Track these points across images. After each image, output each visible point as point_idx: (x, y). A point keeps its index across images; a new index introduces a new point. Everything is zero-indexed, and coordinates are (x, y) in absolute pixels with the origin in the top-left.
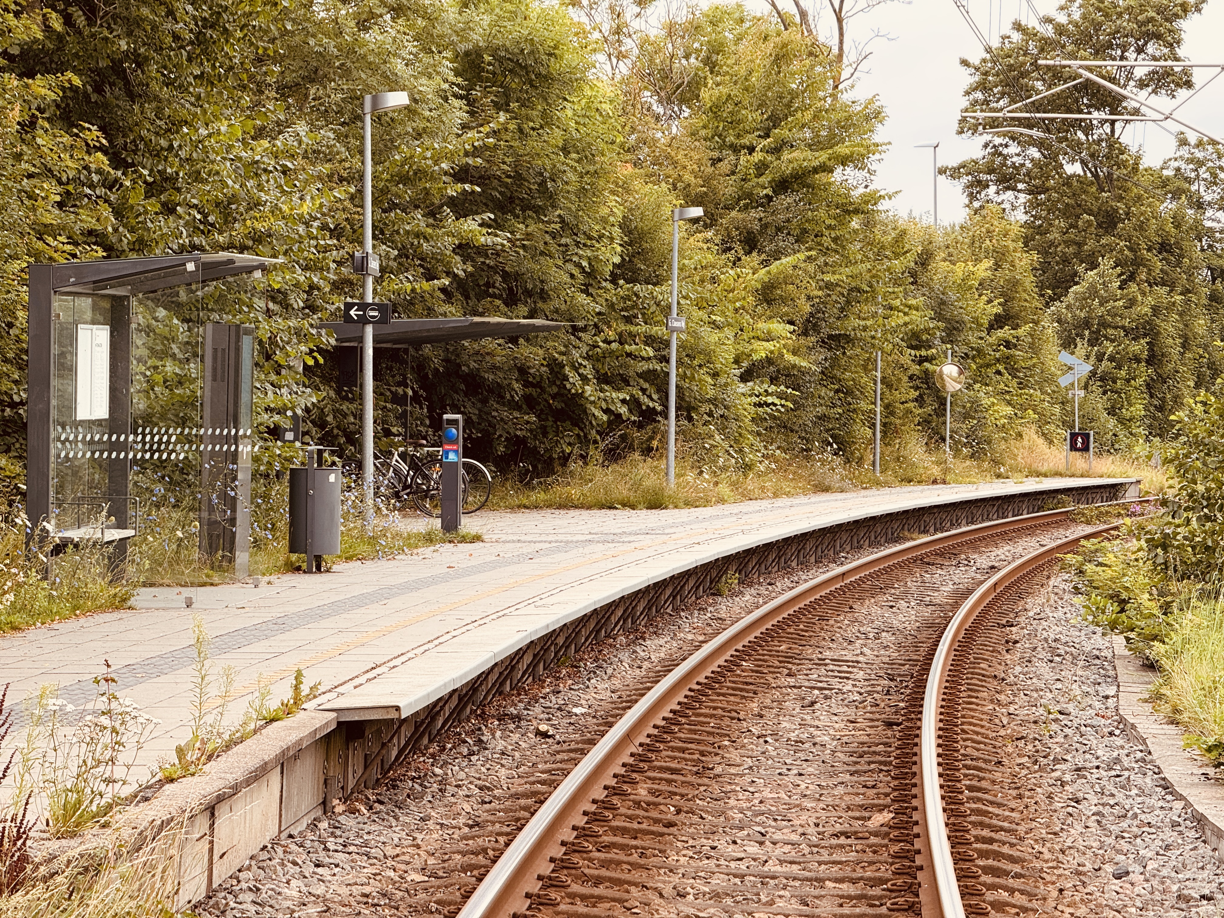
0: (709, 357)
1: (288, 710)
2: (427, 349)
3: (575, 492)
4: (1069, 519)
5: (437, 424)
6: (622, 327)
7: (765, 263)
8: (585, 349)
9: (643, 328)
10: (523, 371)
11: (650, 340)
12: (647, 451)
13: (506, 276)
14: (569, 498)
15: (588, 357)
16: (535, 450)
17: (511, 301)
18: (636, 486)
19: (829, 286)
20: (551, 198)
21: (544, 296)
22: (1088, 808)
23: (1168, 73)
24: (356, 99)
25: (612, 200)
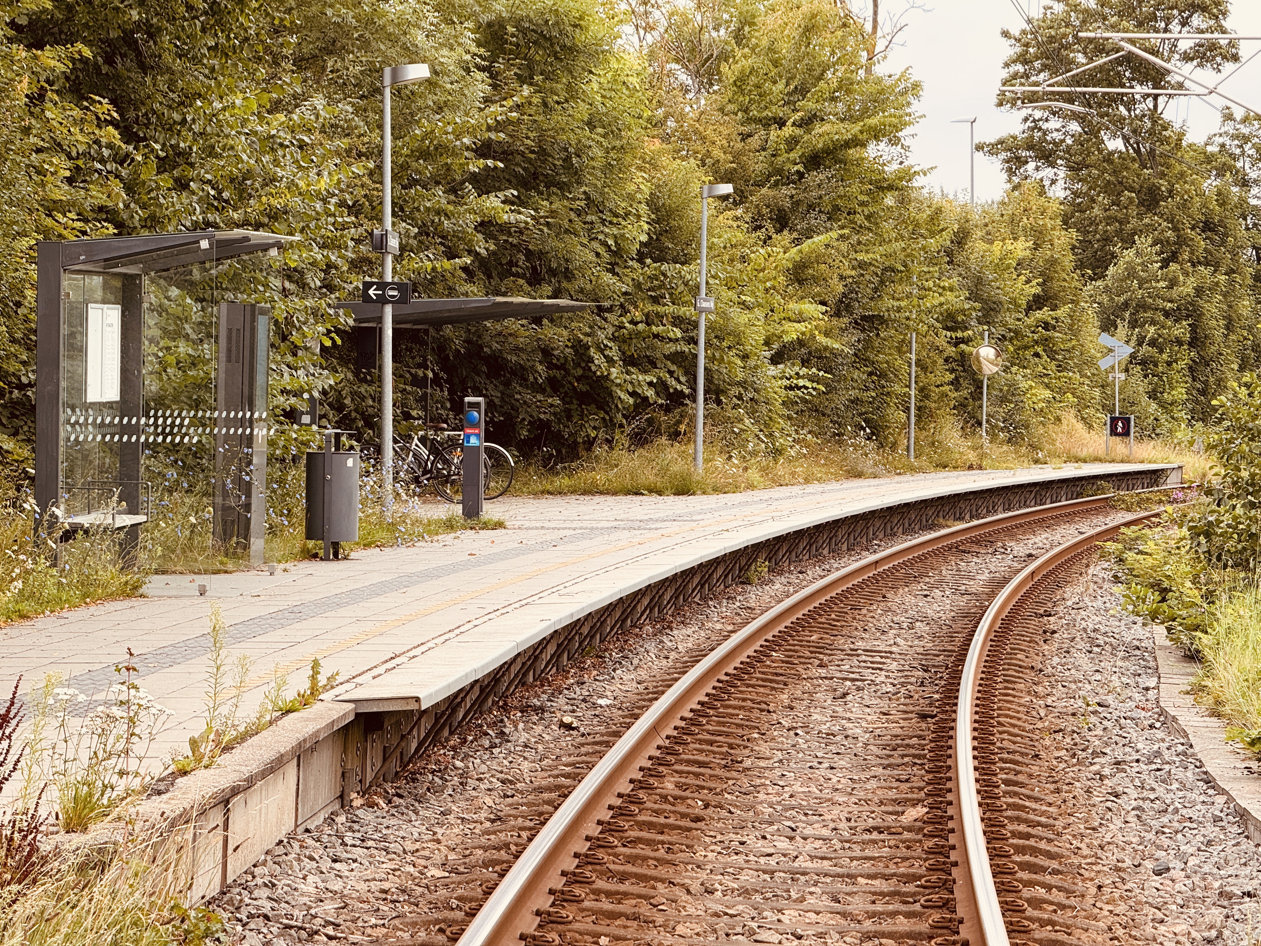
0: (738, 338)
1: (304, 701)
2: (448, 330)
3: (600, 477)
4: (1108, 506)
5: (458, 407)
6: (649, 308)
7: (797, 242)
8: (611, 330)
9: (670, 309)
10: (546, 353)
11: (678, 321)
12: (675, 435)
13: (529, 254)
14: (594, 483)
15: (614, 339)
16: (559, 433)
17: (535, 280)
18: (664, 471)
19: (862, 265)
20: (577, 175)
21: (568, 275)
22: (1128, 802)
23: (1213, 46)
24: (376, 71)
25: (639, 177)
